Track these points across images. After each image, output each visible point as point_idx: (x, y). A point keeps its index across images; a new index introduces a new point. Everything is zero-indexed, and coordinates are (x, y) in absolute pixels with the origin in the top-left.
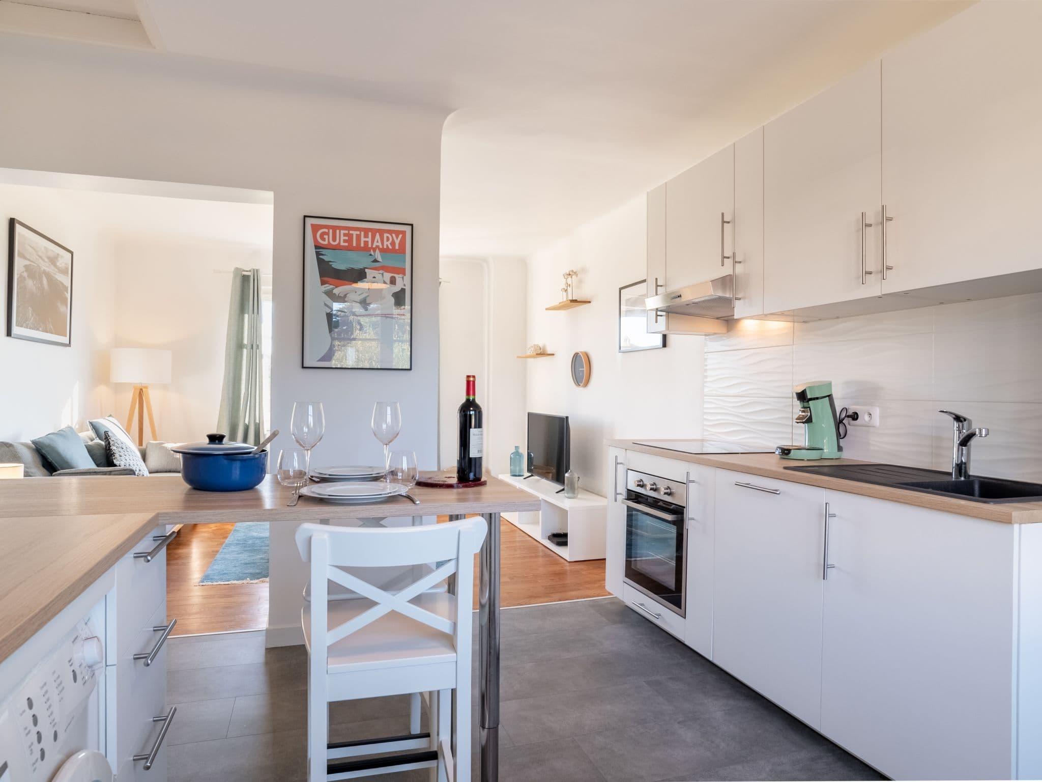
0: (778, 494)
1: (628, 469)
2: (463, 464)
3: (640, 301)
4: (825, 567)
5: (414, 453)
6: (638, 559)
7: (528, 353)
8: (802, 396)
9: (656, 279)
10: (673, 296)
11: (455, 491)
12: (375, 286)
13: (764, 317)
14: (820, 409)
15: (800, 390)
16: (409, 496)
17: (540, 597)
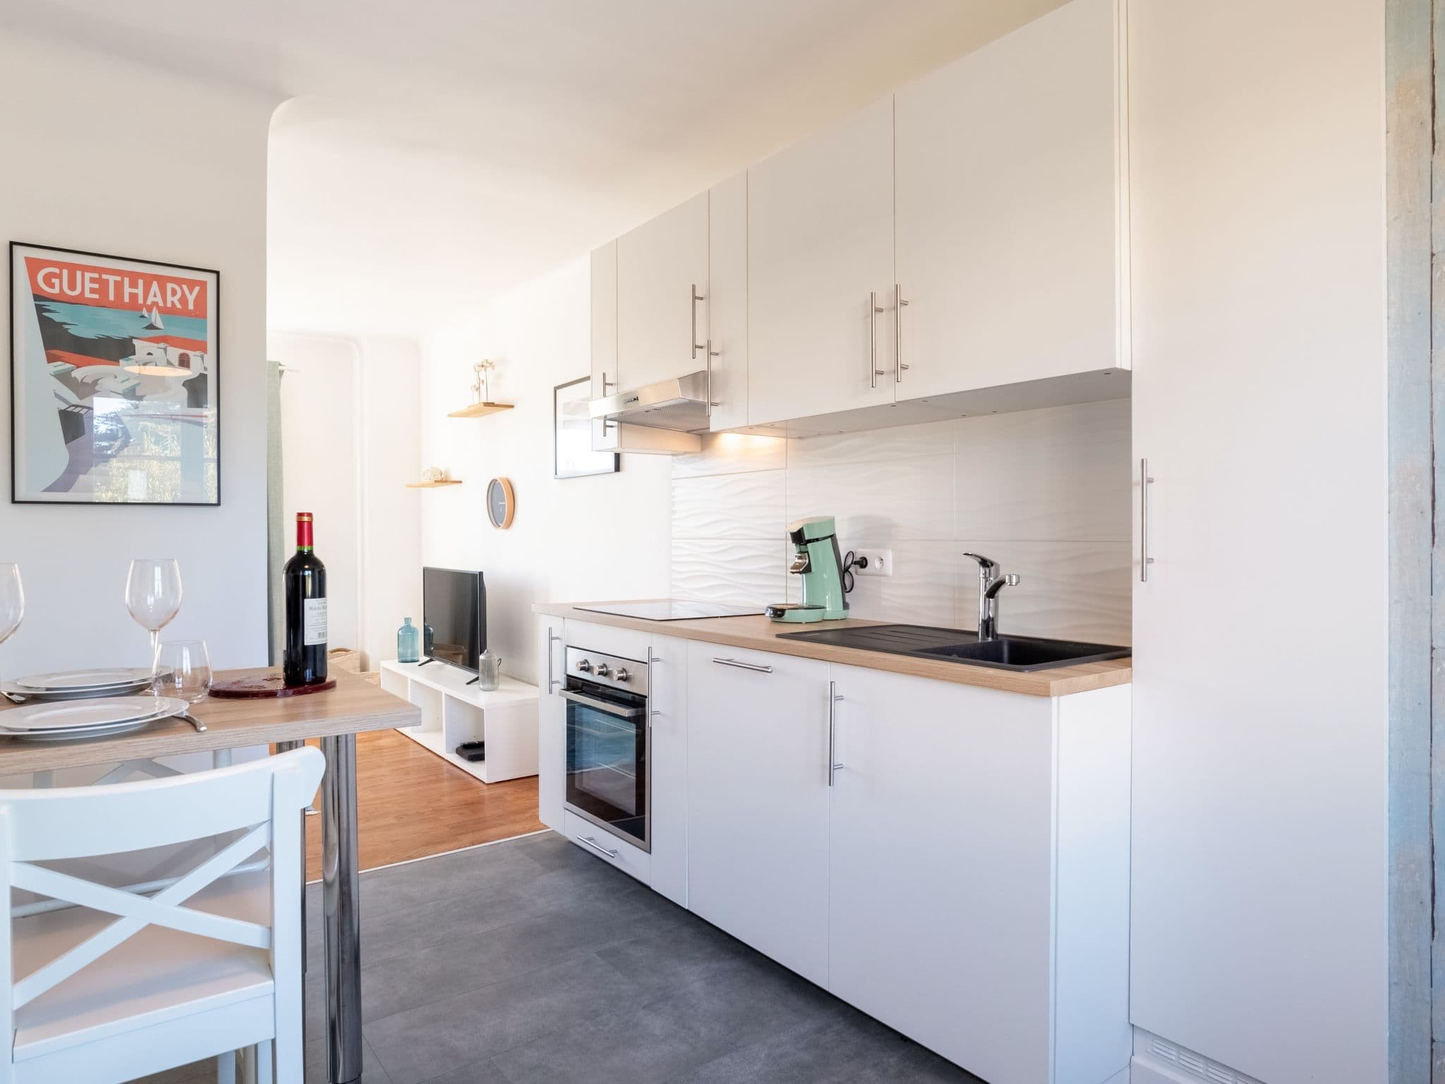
0: (770, 672)
1: (568, 646)
2: (293, 655)
3: (582, 406)
4: (831, 768)
5: (204, 643)
6: (584, 770)
7: (424, 480)
8: (798, 537)
9: (604, 375)
10: (628, 398)
11: (280, 702)
12: (150, 370)
13: (751, 429)
14: (821, 554)
15: (795, 530)
16: (191, 718)
17: (443, 842)
